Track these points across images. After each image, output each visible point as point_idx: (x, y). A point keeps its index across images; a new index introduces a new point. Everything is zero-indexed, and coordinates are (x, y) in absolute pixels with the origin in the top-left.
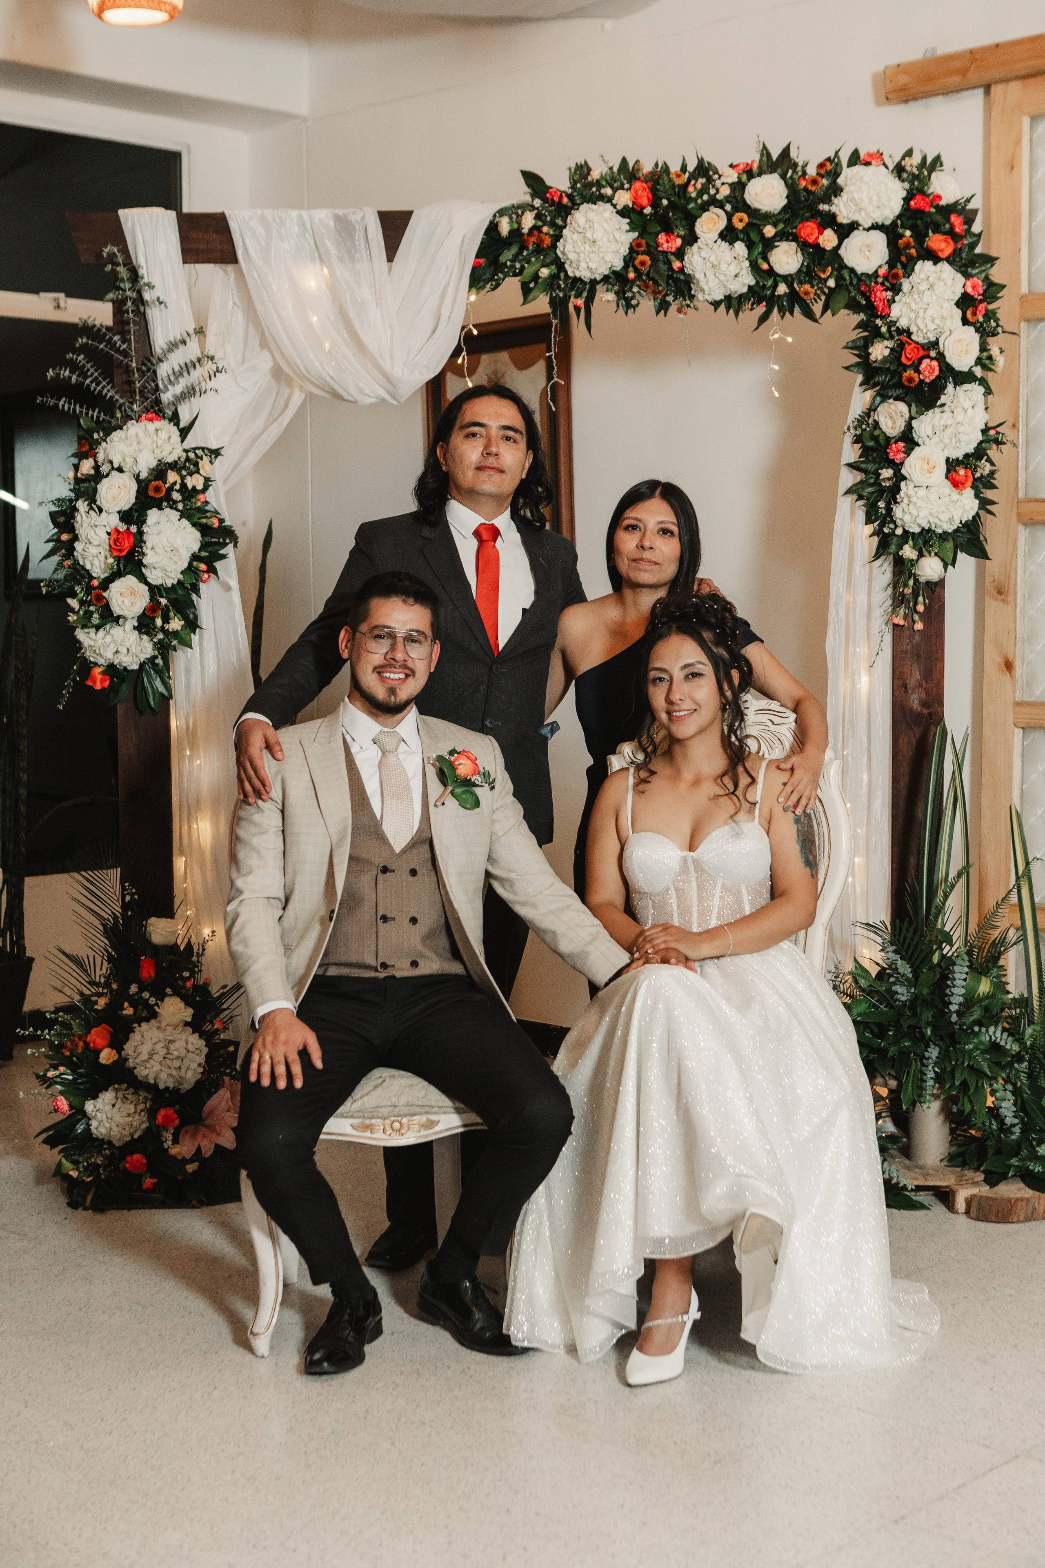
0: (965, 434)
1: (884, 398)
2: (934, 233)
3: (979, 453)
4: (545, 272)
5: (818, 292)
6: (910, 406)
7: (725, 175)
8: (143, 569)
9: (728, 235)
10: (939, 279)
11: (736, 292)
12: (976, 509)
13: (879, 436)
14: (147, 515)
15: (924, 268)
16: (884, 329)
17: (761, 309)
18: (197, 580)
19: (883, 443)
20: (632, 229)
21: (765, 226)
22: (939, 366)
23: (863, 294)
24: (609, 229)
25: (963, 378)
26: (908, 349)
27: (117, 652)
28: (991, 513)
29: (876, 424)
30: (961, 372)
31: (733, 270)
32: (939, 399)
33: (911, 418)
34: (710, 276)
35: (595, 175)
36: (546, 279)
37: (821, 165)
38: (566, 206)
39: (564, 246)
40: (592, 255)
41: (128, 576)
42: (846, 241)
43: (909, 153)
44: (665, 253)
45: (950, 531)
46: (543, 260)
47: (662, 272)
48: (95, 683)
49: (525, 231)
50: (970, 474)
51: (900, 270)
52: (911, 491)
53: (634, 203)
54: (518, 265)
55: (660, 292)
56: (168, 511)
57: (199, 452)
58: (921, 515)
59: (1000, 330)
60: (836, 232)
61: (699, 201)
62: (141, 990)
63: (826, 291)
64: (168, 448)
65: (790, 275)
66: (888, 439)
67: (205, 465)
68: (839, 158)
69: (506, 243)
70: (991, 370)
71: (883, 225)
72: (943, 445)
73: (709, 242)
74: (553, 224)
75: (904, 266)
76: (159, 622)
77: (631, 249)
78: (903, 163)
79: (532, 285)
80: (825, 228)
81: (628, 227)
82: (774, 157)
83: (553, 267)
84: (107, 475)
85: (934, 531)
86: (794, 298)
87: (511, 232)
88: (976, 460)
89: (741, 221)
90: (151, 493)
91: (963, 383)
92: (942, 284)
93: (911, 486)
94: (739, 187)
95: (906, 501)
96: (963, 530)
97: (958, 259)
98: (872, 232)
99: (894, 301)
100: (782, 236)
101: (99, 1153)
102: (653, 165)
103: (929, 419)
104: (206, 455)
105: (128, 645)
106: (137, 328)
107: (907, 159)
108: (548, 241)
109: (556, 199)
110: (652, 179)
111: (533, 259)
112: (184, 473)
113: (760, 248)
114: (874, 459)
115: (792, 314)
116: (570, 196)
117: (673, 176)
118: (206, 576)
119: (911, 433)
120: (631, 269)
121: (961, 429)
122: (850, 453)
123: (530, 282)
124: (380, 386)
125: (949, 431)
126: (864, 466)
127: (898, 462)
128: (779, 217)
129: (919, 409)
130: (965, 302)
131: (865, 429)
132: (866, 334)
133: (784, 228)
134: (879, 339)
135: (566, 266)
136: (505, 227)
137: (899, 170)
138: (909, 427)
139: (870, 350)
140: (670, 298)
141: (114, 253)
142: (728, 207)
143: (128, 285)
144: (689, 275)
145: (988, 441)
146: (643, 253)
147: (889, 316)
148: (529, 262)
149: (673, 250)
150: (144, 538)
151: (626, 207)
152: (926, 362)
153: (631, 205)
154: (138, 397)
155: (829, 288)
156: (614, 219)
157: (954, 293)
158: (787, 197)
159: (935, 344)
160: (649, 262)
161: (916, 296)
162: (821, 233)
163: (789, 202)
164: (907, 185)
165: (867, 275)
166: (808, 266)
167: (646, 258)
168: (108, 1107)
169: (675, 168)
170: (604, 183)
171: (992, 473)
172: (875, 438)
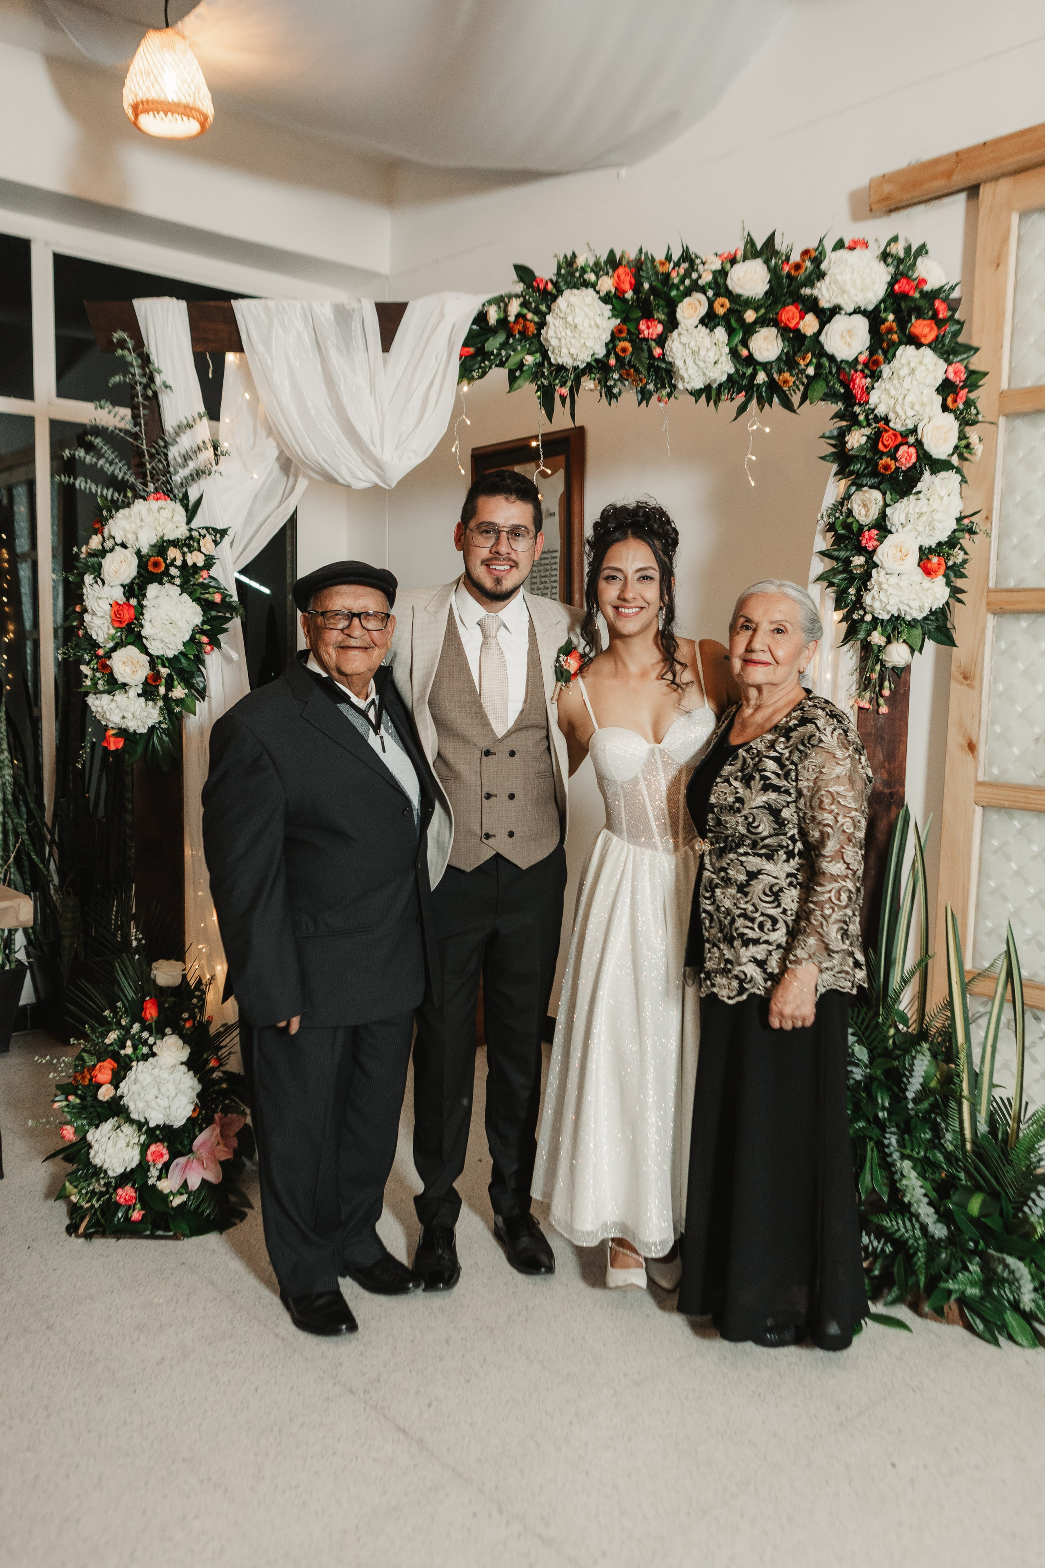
0: (940, 522)
1: (859, 487)
2: (917, 318)
3: (952, 542)
4: (529, 360)
5: (798, 383)
6: (884, 494)
7: (709, 261)
8: (144, 640)
9: (709, 320)
10: (921, 363)
11: (715, 380)
12: (947, 596)
13: (852, 523)
14: (146, 589)
15: (906, 353)
16: (862, 418)
17: (740, 398)
18: (198, 651)
19: (855, 530)
20: (614, 316)
21: (745, 311)
22: (917, 452)
23: (843, 384)
24: (591, 314)
25: (938, 466)
26: (886, 436)
27: (124, 717)
28: (960, 601)
29: (850, 513)
30: (938, 461)
31: (712, 356)
32: (916, 486)
33: (886, 505)
34: (690, 362)
35: (580, 262)
36: (530, 368)
37: (806, 253)
38: (550, 293)
39: (547, 333)
40: (573, 341)
41: (130, 647)
42: (827, 327)
43: (895, 239)
44: (646, 340)
45: (919, 618)
46: (529, 349)
47: (643, 359)
48: (109, 744)
49: (512, 319)
50: (943, 563)
51: (880, 356)
52: (882, 578)
53: (616, 288)
54: (503, 353)
55: (641, 380)
56: (167, 585)
57: (203, 532)
58: (892, 602)
59: (980, 418)
60: (818, 317)
61: (682, 288)
62: (142, 1031)
63: (805, 381)
64: (171, 526)
65: (770, 363)
66: (861, 527)
67: (207, 545)
68: (823, 247)
69: (493, 331)
70: (966, 459)
71: (865, 310)
72: (915, 534)
73: (689, 327)
74: (537, 312)
75: (885, 353)
76: (162, 690)
77: (613, 335)
78: (888, 250)
79: (517, 374)
80: (806, 313)
81: (610, 314)
82: (759, 247)
83: (538, 355)
84: (112, 550)
85: (903, 619)
86: (773, 387)
87: (498, 321)
88: (950, 549)
89: (722, 306)
90: (150, 568)
91: (939, 472)
92: (923, 368)
93: (882, 572)
94: (723, 273)
95: (876, 588)
96: (932, 617)
97: (940, 346)
98: (855, 316)
99: (873, 388)
100: (763, 322)
101: (98, 1181)
102: (637, 250)
103: (903, 507)
104: (210, 534)
105: (132, 710)
106: (146, 412)
107: (892, 244)
108: (532, 329)
109: (541, 286)
110: (636, 266)
111: (519, 348)
112: (185, 549)
113: (740, 336)
114: (846, 546)
115: (771, 406)
116: (555, 284)
117: (657, 264)
118: (208, 648)
119: (885, 521)
120: (612, 356)
121: (936, 516)
122: (822, 542)
123: (516, 370)
124: (372, 470)
125: (924, 518)
126: (836, 553)
127: (870, 549)
128: (761, 302)
129: (894, 496)
130: (946, 388)
131: (839, 518)
132: (844, 423)
133: (765, 313)
134: (856, 427)
135: (549, 353)
136: (493, 315)
137: (885, 256)
138: (883, 515)
139: (846, 439)
140: (651, 387)
141: (125, 341)
142: (710, 293)
143: (137, 371)
144: (670, 363)
145: (962, 531)
146: (625, 339)
147: (867, 402)
148: (514, 350)
149: (654, 337)
150: (144, 612)
151: (608, 294)
152: (903, 449)
153: (613, 291)
154: (149, 479)
155: (808, 377)
156: (595, 304)
157: (935, 378)
158: (769, 282)
159: (914, 431)
160: (630, 349)
161: (896, 382)
162: (802, 317)
163: (771, 287)
164: (891, 269)
165: (847, 362)
166: (787, 354)
167: (627, 345)
168: (105, 1139)
169: (660, 256)
170: (589, 270)
171: (965, 562)
172: (847, 526)
